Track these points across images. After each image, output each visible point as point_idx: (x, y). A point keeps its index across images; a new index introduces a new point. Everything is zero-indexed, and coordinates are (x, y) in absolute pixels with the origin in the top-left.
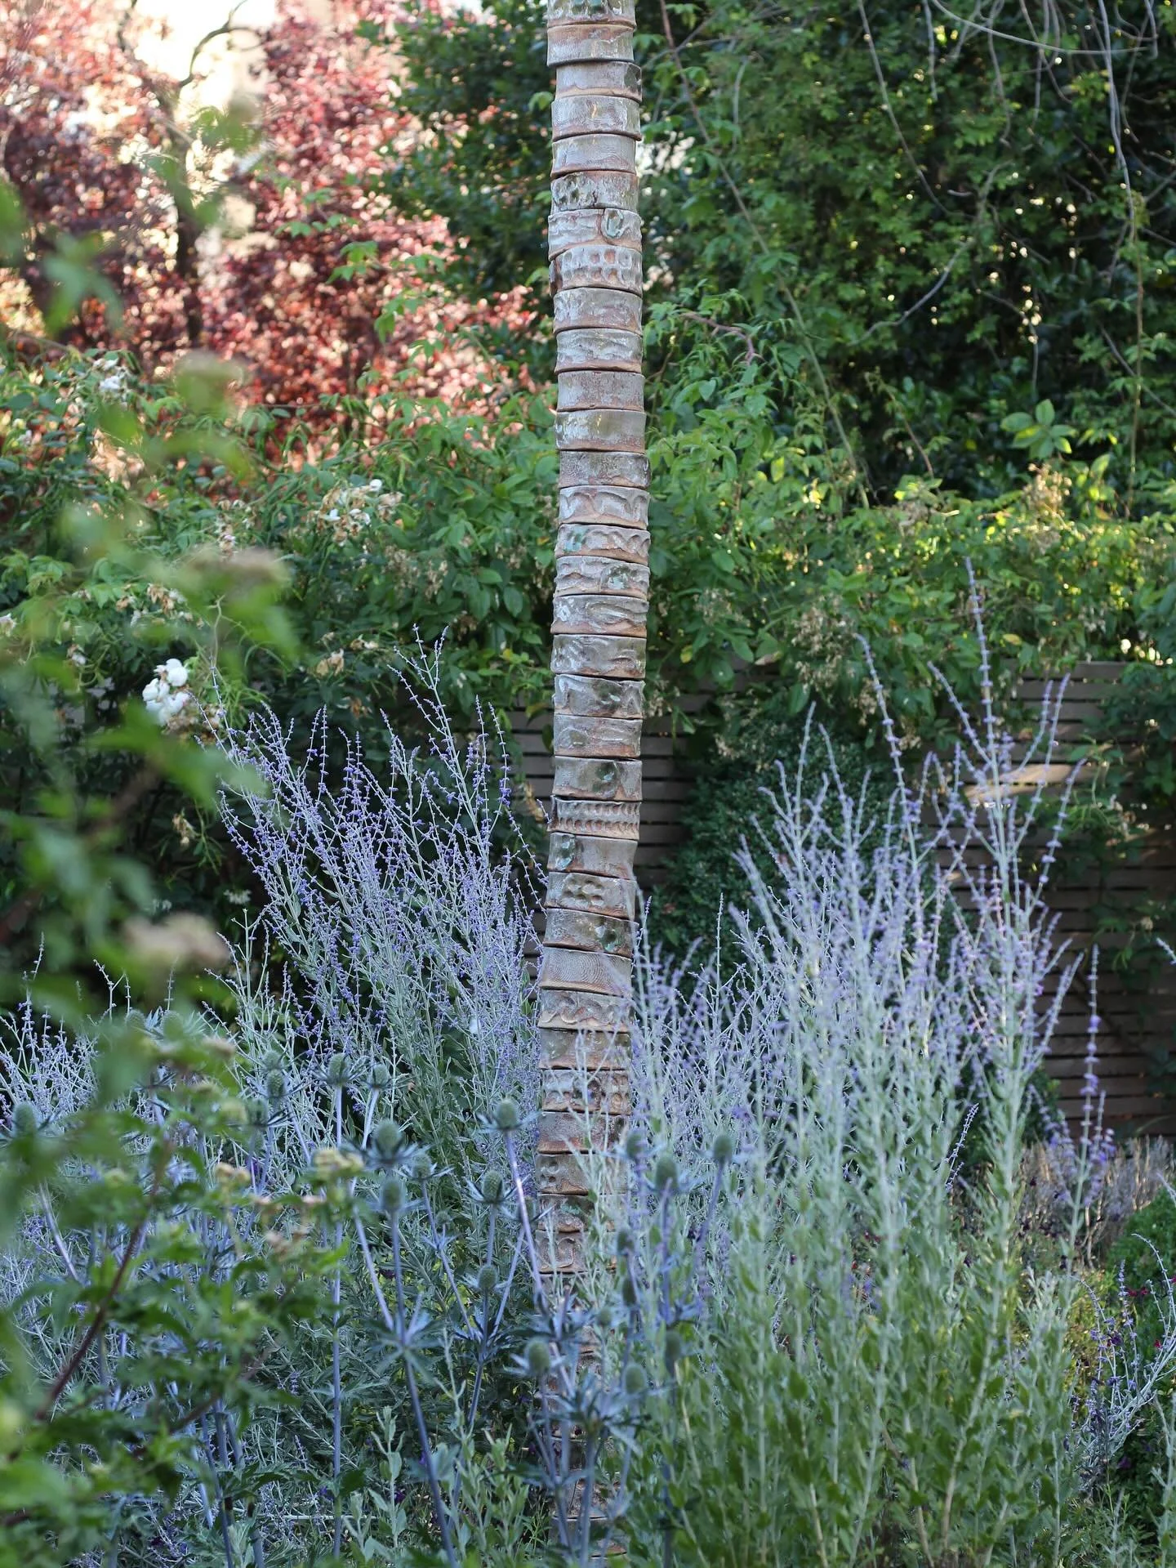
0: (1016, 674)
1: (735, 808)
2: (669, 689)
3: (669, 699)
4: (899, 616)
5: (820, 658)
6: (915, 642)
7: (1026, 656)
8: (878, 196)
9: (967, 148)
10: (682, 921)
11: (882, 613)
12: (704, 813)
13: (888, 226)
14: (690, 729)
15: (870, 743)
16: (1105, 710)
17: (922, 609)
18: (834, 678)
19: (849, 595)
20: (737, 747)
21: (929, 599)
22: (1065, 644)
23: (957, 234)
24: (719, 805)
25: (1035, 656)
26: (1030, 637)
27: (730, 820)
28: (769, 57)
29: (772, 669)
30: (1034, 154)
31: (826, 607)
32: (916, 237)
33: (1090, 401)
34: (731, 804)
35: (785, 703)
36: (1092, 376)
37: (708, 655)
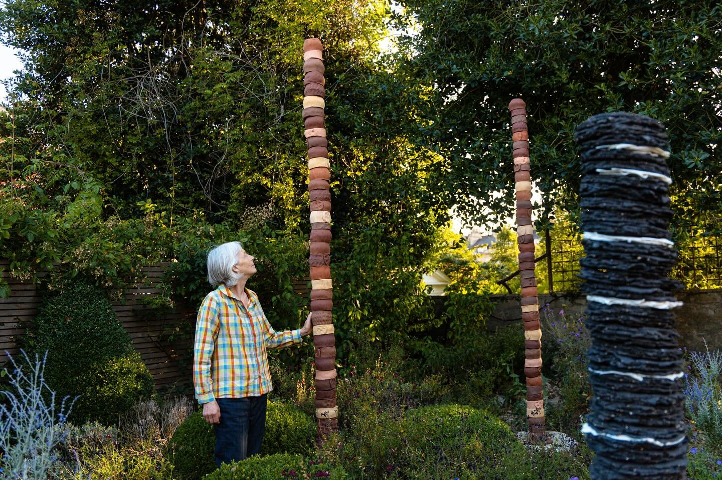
0: (141, 265)
1: (54, 304)
2: (32, 271)
3: (33, 274)
4: (107, 250)
5: (81, 261)
6: (111, 256)
7: (144, 261)
8: (107, 153)
9: (130, 143)
10: (36, 338)
11: (101, 248)
12: (44, 306)
13: (110, 161)
14: (39, 282)
15: (97, 284)
16: (166, 274)
17: (114, 248)
18: (86, 266)
19: (91, 244)
20: (55, 287)
21: (116, 245)
22: (155, 258)
23: (127, 163)
24: (49, 304)
25: (146, 261)
26: (145, 255)
27: (52, 308)
28: (79, 118)
29: (68, 264)
30: (147, 145)
31: (84, 247)
32: (117, 164)
33: (160, 202)
34: (52, 303)
35: (71, 274)
36: (161, 196)
37: (46, 260)
